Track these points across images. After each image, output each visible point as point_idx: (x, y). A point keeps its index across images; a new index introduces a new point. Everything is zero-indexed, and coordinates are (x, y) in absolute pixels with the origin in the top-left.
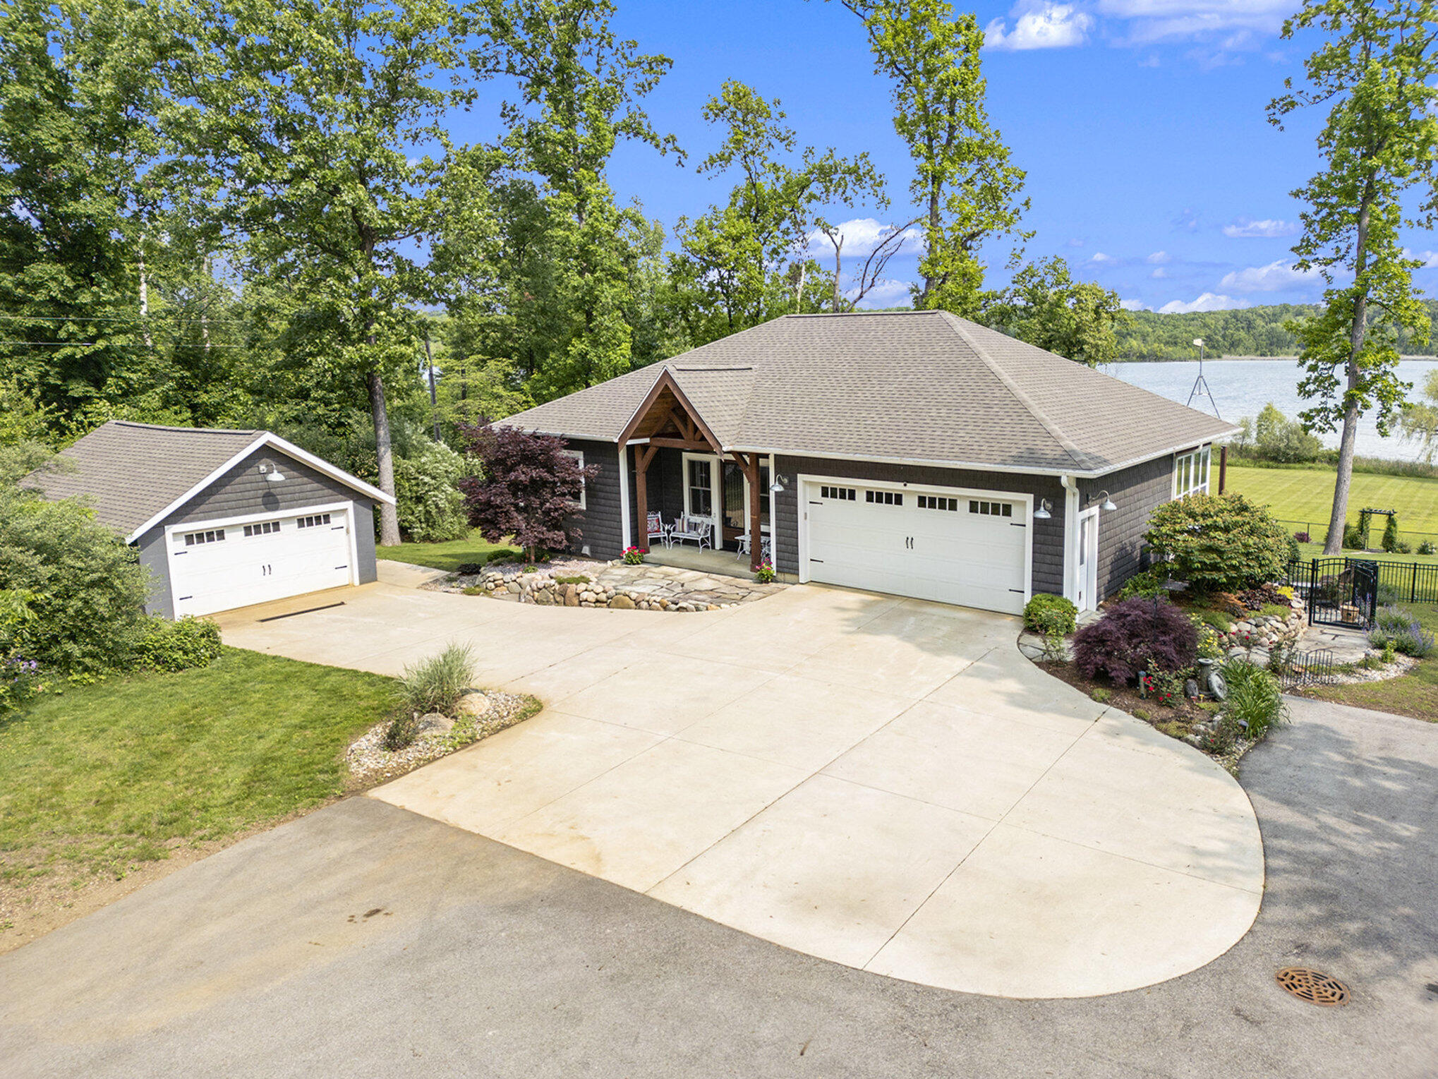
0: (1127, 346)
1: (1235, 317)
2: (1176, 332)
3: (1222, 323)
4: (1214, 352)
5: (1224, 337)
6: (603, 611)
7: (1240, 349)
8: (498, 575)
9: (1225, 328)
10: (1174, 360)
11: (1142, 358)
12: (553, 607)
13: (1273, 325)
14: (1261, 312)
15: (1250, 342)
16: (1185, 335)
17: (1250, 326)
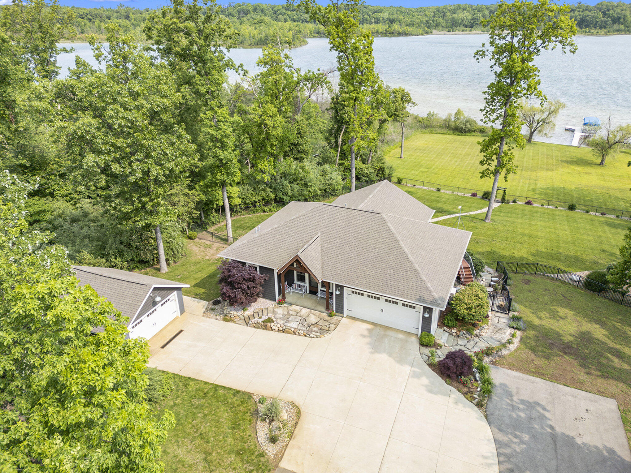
0: (393, 28)
1: (438, 11)
2: (413, 19)
3: (433, 13)
4: (429, 30)
5: (433, 21)
6: (282, 334)
7: (440, 28)
8: (235, 313)
9: (434, 17)
10: (413, 35)
11: (400, 34)
12: (262, 330)
13: (454, 15)
14: (449, 8)
15: (444, 24)
16: (417, 20)
17: (444, 15)
